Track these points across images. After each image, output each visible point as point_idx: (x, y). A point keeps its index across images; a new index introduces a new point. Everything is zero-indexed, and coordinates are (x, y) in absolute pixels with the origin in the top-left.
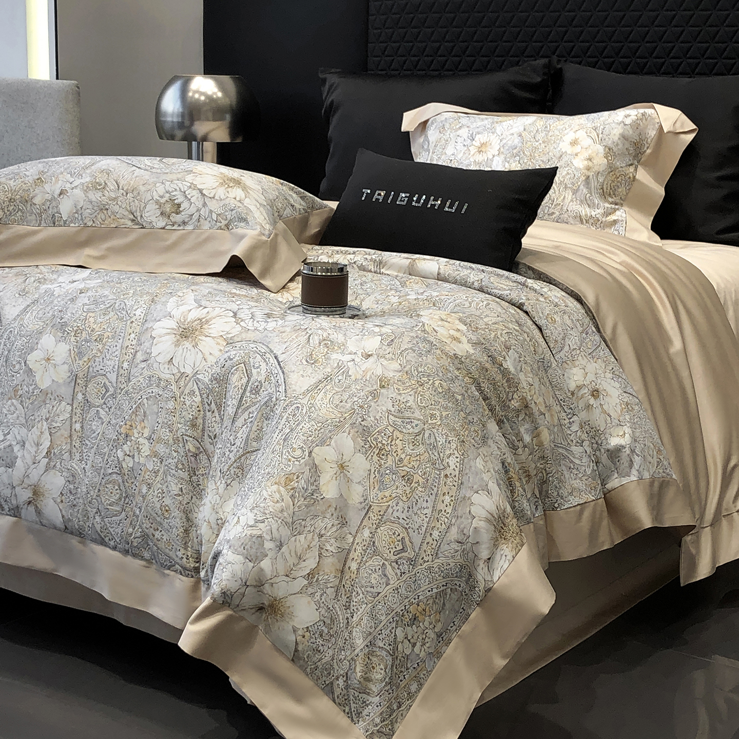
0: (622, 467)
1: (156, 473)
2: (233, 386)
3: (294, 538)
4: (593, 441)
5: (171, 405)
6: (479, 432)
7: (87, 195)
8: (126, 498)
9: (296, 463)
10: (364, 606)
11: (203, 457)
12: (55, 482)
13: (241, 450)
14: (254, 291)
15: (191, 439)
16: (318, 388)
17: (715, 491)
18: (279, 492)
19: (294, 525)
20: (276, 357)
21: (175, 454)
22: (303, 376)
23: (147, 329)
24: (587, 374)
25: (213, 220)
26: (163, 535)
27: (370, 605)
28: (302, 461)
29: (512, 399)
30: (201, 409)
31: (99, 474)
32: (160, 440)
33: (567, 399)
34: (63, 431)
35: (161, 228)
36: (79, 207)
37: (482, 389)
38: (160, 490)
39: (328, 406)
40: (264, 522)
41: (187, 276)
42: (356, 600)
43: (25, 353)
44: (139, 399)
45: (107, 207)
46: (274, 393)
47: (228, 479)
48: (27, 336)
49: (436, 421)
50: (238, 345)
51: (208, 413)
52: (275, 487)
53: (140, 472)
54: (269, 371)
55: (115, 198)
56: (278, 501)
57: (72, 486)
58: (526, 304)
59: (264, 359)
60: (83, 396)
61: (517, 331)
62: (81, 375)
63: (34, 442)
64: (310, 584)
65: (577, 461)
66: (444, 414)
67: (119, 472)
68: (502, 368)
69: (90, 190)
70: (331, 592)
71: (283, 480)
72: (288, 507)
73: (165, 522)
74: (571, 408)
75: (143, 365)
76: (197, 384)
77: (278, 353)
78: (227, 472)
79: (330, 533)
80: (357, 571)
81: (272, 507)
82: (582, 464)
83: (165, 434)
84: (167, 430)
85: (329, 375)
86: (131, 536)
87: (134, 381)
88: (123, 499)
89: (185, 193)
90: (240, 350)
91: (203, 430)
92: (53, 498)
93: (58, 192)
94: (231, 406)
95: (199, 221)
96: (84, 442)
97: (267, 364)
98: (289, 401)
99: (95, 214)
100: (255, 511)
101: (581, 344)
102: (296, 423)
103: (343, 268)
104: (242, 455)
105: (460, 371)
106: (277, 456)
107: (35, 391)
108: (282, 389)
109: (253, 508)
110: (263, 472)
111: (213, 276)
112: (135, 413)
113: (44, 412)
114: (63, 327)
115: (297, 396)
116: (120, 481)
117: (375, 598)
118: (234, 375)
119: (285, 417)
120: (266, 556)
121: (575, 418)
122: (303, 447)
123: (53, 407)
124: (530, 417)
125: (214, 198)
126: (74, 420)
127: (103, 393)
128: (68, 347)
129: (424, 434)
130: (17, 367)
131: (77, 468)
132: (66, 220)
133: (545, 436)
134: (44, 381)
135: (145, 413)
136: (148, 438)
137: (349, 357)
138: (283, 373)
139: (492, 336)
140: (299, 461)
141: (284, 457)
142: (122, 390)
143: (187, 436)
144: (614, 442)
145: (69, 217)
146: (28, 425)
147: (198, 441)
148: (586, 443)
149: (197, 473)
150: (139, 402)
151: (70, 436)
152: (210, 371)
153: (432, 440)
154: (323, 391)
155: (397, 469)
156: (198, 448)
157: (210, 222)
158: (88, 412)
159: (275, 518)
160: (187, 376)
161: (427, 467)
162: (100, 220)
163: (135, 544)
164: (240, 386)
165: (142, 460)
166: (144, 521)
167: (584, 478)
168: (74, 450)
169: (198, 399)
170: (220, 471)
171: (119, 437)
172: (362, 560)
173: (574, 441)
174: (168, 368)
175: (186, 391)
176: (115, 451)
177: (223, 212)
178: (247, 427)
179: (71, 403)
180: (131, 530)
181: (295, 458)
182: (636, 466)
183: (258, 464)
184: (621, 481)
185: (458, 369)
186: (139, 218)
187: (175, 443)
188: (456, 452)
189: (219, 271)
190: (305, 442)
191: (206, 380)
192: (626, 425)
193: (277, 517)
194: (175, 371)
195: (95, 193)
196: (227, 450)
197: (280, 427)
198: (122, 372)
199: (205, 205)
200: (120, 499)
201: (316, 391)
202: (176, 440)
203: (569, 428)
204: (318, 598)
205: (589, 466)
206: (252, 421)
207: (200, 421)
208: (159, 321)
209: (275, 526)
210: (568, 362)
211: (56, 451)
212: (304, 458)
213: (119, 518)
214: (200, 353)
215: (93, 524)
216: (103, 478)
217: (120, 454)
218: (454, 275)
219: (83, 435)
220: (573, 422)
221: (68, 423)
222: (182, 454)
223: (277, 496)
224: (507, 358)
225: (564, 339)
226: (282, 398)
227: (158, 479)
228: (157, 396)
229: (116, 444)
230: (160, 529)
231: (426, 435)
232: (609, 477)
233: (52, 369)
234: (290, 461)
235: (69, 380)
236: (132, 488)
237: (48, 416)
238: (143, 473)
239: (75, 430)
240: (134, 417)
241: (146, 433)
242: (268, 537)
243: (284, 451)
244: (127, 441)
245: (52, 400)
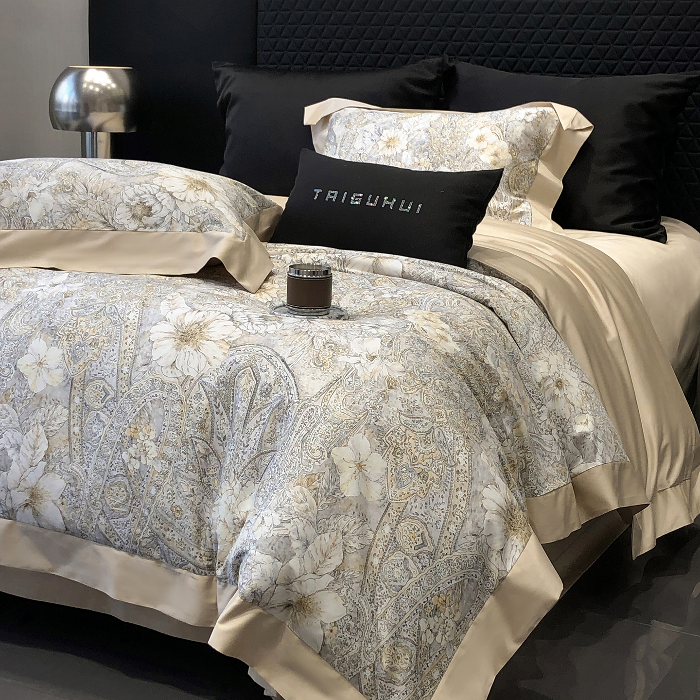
0: (587, 453)
1: (165, 474)
2: (242, 389)
3: (318, 538)
4: (560, 429)
5: (177, 408)
6: (478, 427)
7: (56, 198)
8: (134, 499)
9: (316, 463)
10: (388, 600)
11: (213, 458)
12: (55, 485)
13: (255, 452)
14: (235, 292)
15: (201, 441)
16: (330, 390)
17: (652, 469)
18: (302, 492)
19: (319, 524)
20: (283, 361)
21: (184, 456)
22: (313, 379)
23: (144, 333)
24: (550, 366)
25: (185, 222)
26: (174, 535)
27: (394, 598)
28: (322, 462)
29: (494, 392)
30: (209, 411)
31: (103, 477)
32: (167, 442)
33: (535, 390)
34: (60, 434)
35: (133, 231)
36: (48, 210)
37: (472, 385)
38: (170, 491)
39: (342, 408)
40: (290, 522)
41: (164, 277)
42: (380, 594)
43: (15, 357)
44: (143, 403)
45: (77, 210)
46: (287, 396)
47: (242, 480)
48: (15, 341)
49: (443, 419)
50: (242, 348)
51: (216, 415)
52: (298, 488)
53: (147, 474)
54: (277, 374)
55: (85, 201)
56: (302, 502)
57: (73, 489)
58: (491, 301)
59: (271, 363)
60: (81, 400)
61: (489, 327)
62: (77, 379)
63: (30, 445)
64: (336, 580)
65: (548, 449)
66: (448, 412)
67: (125, 474)
68: (484, 364)
69: (59, 193)
70: (356, 587)
71: (305, 481)
72: (312, 508)
73: (177, 523)
74: (539, 399)
75: (144, 369)
76: (203, 387)
77: (285, 357)
78: (241, 473)
79: (352, 530)
80: (380, 566)
81: (296, 507)
82: (553, 451)
83: (172, 436)
84: (175, 433)
85: (339, 377)
86: (139, 537)
87: (136, 384)
88: (130, 501)
89: (155, 196)
90: (245, 353)
91: (212, 432)
92: (53, 501)
93: (26, 195)
94: (241, 408)
95: (171, 224)
96: (84, 445)
97: (275, 367)
98: (303, 403)
99: (66, 217)
100: (281, 512)
101: (542, 337)
102: (312, 425)
103: (327, 271)
104: (257, 457)
105: (452, 369)
106: (297, 458)
107: (28, 395)
108: (294, 391)
109: (278, 509)
110: (283, 473)
111: (191, 278)
112: (139, 416)
113: (39, 415)
114: (53, 331)
115: (310, 398)
116: (127, 483)
117: (398, 591)
118: (242, 378)
119: (300, 419)
120: (295, 554)
121: (543, 408)
122: (321, 448)
123: (49, 410)
124: (510, 409)
125: (184, 200)
126: (72, 423)
127: (103, 396)
128: (61, 352)
129: (434, 431)
130: (7, 371)
131: (78, 470)
132: (36, 223)
133: (524, 428)
134: (37, 385)
135: (150, 416)
136: (154, 440)
137: (356, 359)
138: (293, 375)
139: (471, 333)
140: (319, 462)
141: (304, 458)
142: (123, 393)
143: (196, 438)
144: (579, 429)
145: (39, 220)
146: (23, 428)
147: (207, 443)
148: (554, 431)
149: (207, 474)
150: (143, 405)
151: (69, 439)
152: (215, 374)
153: (442, 438)
154: (335, 393)
155: (413, 467)
156: (207, 450)
157: (182, 224)
158: (87, 416)
159: (300, 518)
160: (192, 379)
161: (439, 464)
162: (71, 223)
163: (144, 544)
164: (249, 389)
165: (149, 462)
166: (153, 522)
167: (555, 465)
168: (74, 453)
169: (205, 402)
170: (234, 472)
171: (124, 439)
172: (384, 555)
173: (544, 430)
174: (172, 372)
175: (193, 394)
176: (119, 453)
177: (195, 214)
178: (260, 429)
179: (68, 406)
180: (139, 531)
181: (315, 459)
182: (600, 452)
183: (278, 465)
184: (587, 466)
185: (451, 367)
186: (110, 221)
187: (184, 445)
188: (464, 449)
189: (195, 273)
190: (323, 443)
191: (213, 383)
192: (588, 413)
193: (302, 517)
194: (179, 375)
195: (65, 196)
196: (241, 451)
197: (296, 429)
198: (121, 375)
199: (176, 208)
200: (127, 500)
201: (328, 393)
202: (185, 443)
203: (539, 417)
204: (345, 593)
205: (558, 453)
206: (264, 424)
207: (208, 423)
208: (156, 325)
209: (300, 527)
210: (533, 355)
211: (54, 454)
212: (324, 459)
213: (127, 519)
214: (203, 357)
215: (97, 525)
216: (107, 480)
217: (125, 456)
218: (419, 273)
219: (83, 438)
220: (542, 412)
221: (66, 426)
222: (192, 455)
223: (301, 496)
224: (487, 355)
225: (527, 333)
226: (295, 401)
227: (167, 480)
228: (162, 399)
229: (120, 447)
230: (171, 529)
231: (436, 433)
232: (574, 462)
233: (45, 374)
234: (310, 462)
235: (64, 384)
236: (139, 490)
237: (44, 420)
238: (151, 475)
239: (74, 433)
240: (138, 420)
241: (153, 435)
242: (295, 537)
243: (303, 452)
244: (132, 444)
245: (47, 404)
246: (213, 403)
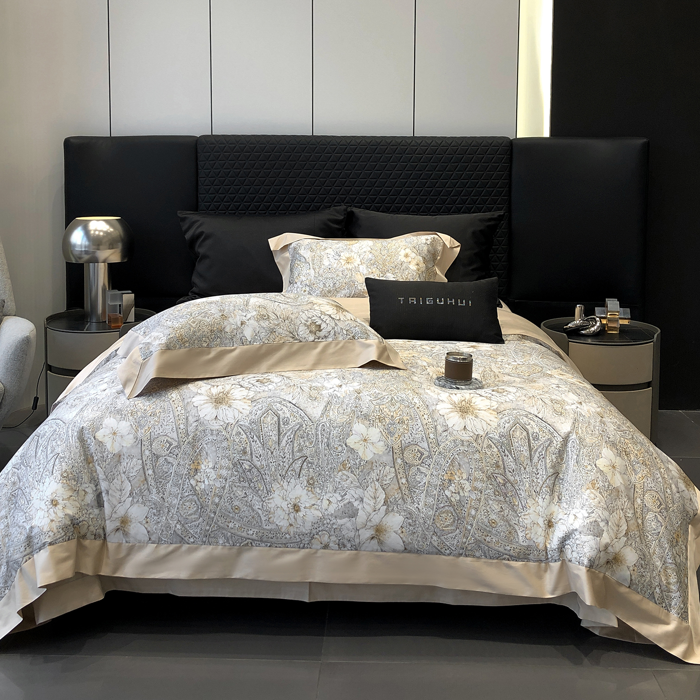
1: (479, 500)
3: (611, 516)
8: (458, 520)
9: (591, 473)
12: (395, 521)
13: (545, 476)
15: (499, 475)
18: (592, 493)
20: (536, 416)
21: (491, 486)
23: (433, 411)
26: (492, 538)
28: (594, 471)
30: (500, 455)
31: (432, 509)
32: (476, 479)
34: (392, 486)
36: (257, 332)
38: (485, 511)
40: (593, 512)
44: (452, 456)
46: (553, 438)
47: (543, 495)
51: (504, 457)
52: (588, 491)
53: (467, 501)
54: (538, 425)
56: (594, 499)
57: (411, 521)
59: (530, 419)
60: (402, 460)
62: (396, 447)
63: (371, 497)
67: (449, 505)
71: (590, 485)
72: (601, 500)
73: (494, 530)
75: (445, 434)
76: (491, 440)
78: (540, 491)
81: (593, 503)
83: (478, 474)
84: (480, 472)
86: (465, 544)
87: (443, 445)
88: (456, 521)
90: (509, 416)
91: (504, 468)
92: (394, 532)
96: (411, 491)
97: (534, 421)
99: (269, 335)
100: (586, 508)
104: (547, 479)
106: (578, 473)
107: (362, 463)
108: (556, 435)
110: (574, 485)
112: (452, 465)
113: (373, 475)
114: (366, 417)
116: (452, 510)
118: (516, 432)
120: (604, 531)
123: (380, 471)
126: (399, 477)
127: (419, 456)
128: (378, 430)
130: (340, 448)
131: (411, 508)
134: (367, 454)
135: (459, 464)
136: (467, 479)
138: (549, 425)
142: (435, 452)
143: (496, 473)
146: (363, 486)
147: (503, 475)
149: (508, 495)
150: (452, 458)
151: (400, 488)
152: (496, 431)
156: (504, 480)
158: (410, 470)
159: (597, 508)
160: (481, 436)
163: (469, 548)
164: (524, 438)
165: (466, 494)
166: (476, 532)
168: (406, 497)
169: (495, 449)
170: (535, 492)
171: (444, 482)
174: (465, 433)
175: (485, 446)
178: (542, 461)
179: (393, 466)
180: (464, 540)
181: (589, 471)
187: (488, 480)
191: (496, 437)
193: (599, 507)
194: (472, 434)
196: (534, 478)
198: (429, 440)
200: (454, 521)
206: (543, 457)
207: (501, 463)
208: (437, 404)
209: (600, 513)
211: (391, 500)
213: (454, 534)
214: (483, 421)
215: (431, 542)
216: (436, 511)
217: (447, 493)
219: (410, 486)
221: (395, 479)
222: (496, 485)
223: (592, 495)
226: (561, 440)
227: (482, 503)
228: (465, 452)
229: (443, 487)
230: (490, 535)
233: (371, 446)
234: (587, 473)
235: (387, 451)
236: (462, 513)
237: (378, 478)
238: (470, 502)
239: (402, 483)
240: (451, 467)
241: (465, 476)
242: (599, 520)
243: (581, 469)
244: (451, 484)
245: (378, 466)
246: (501, 450)
